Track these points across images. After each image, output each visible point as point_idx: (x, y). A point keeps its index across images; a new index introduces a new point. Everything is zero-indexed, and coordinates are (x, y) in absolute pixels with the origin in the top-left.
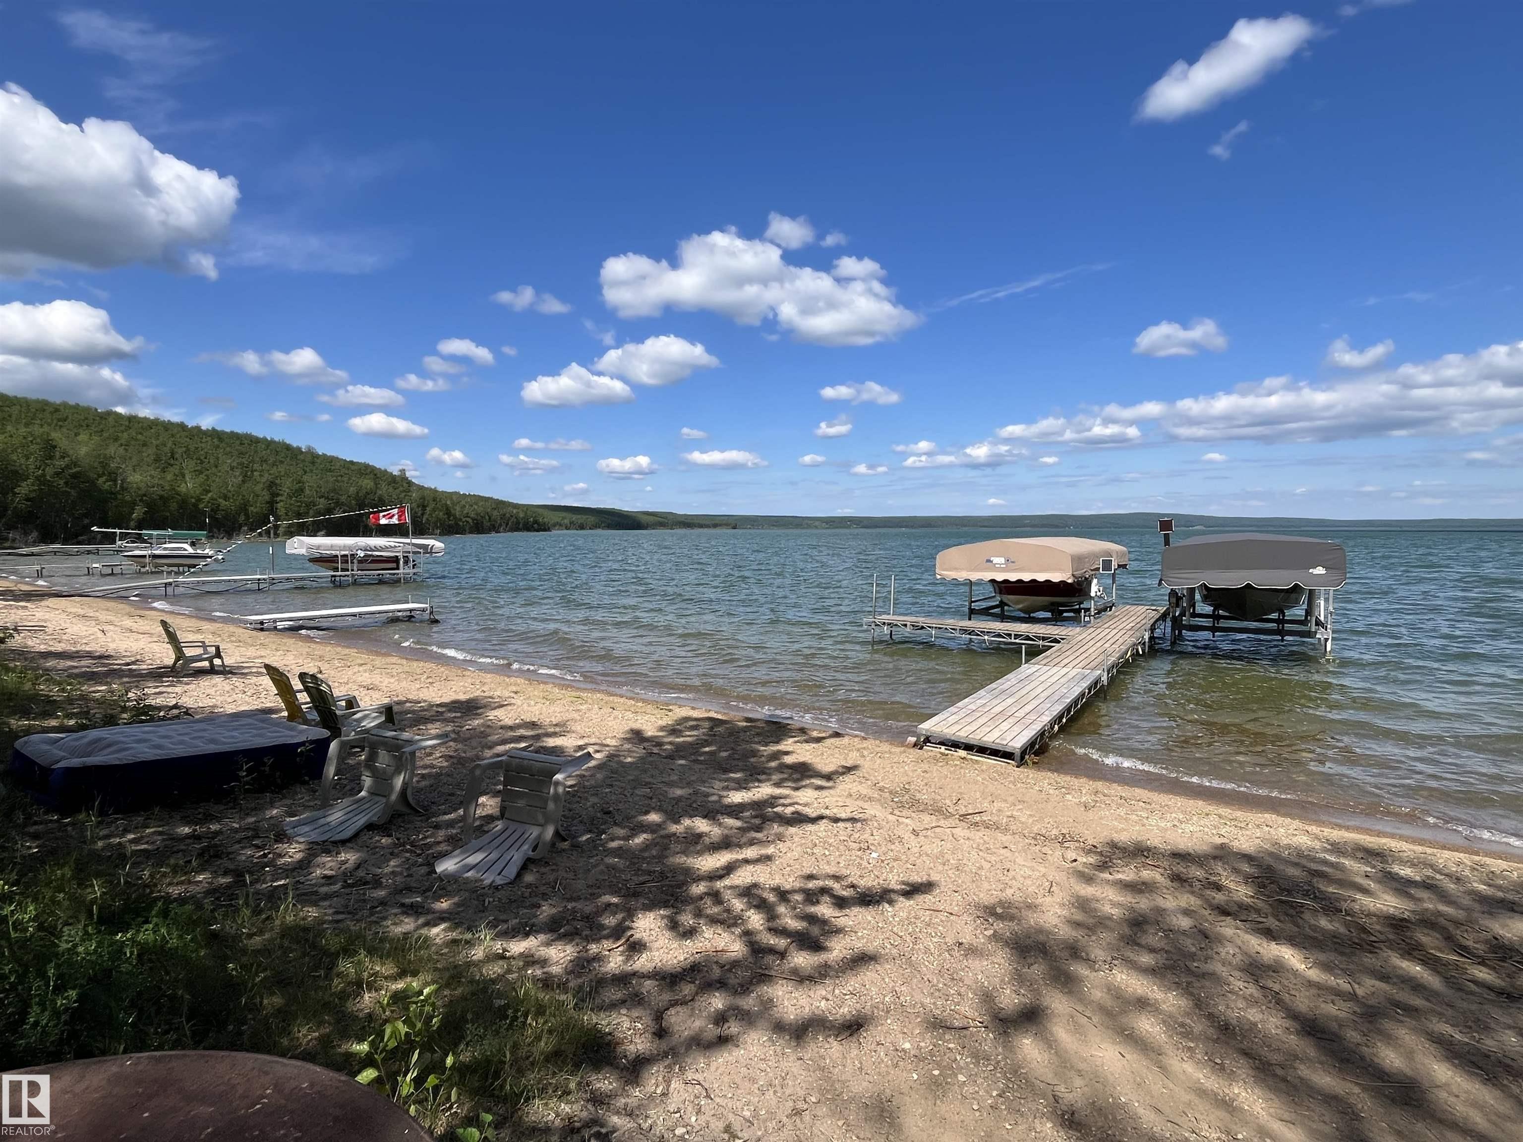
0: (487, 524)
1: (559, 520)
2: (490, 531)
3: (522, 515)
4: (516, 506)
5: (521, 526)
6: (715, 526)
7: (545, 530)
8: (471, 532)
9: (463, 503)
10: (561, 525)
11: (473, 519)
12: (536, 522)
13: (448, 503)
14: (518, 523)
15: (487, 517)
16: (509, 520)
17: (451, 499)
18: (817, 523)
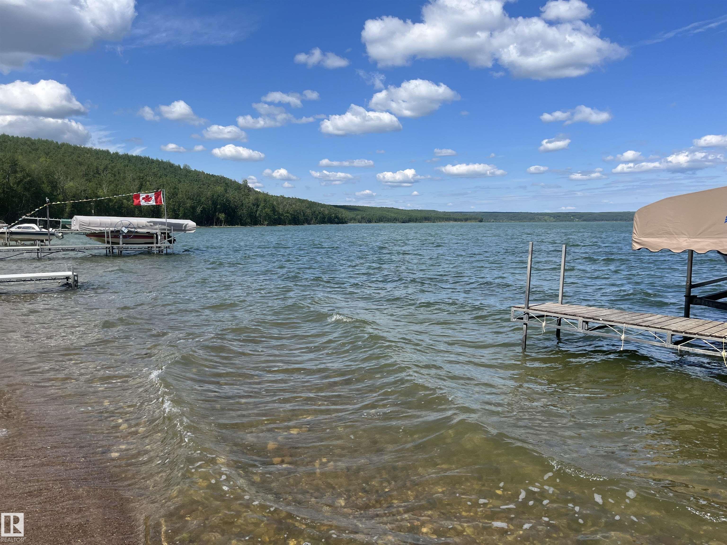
0: (301, 217)
1: (354, 216)
2: (304, 223)
3: (326, 212)
4: (324, 206)
5: (326, 220)
6: (466, 220)
7: (343, 223)
8: (290, 224)
9: (285, 203)
10: (355, 220)
11: (291, 215)
12: (337, 217)
13: (275, 203)
14: (324, 218)
15: (302, 213)
16: (318, 215)
17: (277, 201)
18: (546, 218)
